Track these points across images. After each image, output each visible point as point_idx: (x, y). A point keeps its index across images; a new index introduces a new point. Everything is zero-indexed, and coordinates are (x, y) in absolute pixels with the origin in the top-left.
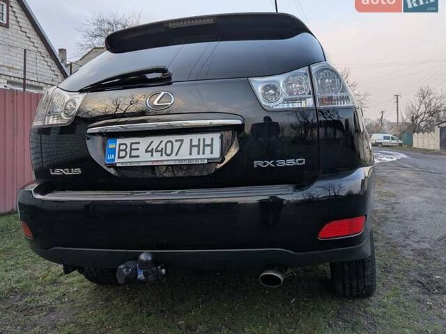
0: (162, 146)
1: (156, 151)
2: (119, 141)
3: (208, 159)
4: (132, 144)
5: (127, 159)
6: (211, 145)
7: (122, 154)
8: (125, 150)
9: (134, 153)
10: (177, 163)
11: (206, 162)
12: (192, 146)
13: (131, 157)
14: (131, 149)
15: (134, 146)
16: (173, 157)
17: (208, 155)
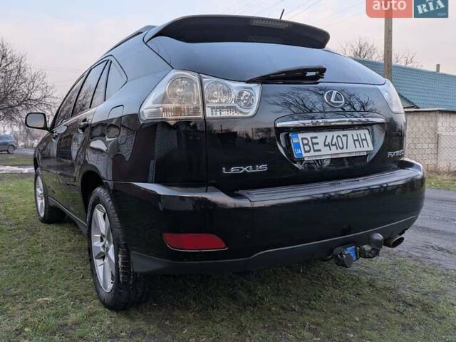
0: (335, 140)
1: (333, 145)
2: (301, 136)
3: (367, 152)
4: (312, 138)
5: (312, 153)
6: (366, 140)
7: (307, 148)
8: (308, 144)
9: (316, 147)
10: (348, 155)
11: (365, 154)
12: (354, 141)
13: (315, 151)
14: (313, 144)
15: (314, 141)
16: (345, 150)
17: (366, 149)
